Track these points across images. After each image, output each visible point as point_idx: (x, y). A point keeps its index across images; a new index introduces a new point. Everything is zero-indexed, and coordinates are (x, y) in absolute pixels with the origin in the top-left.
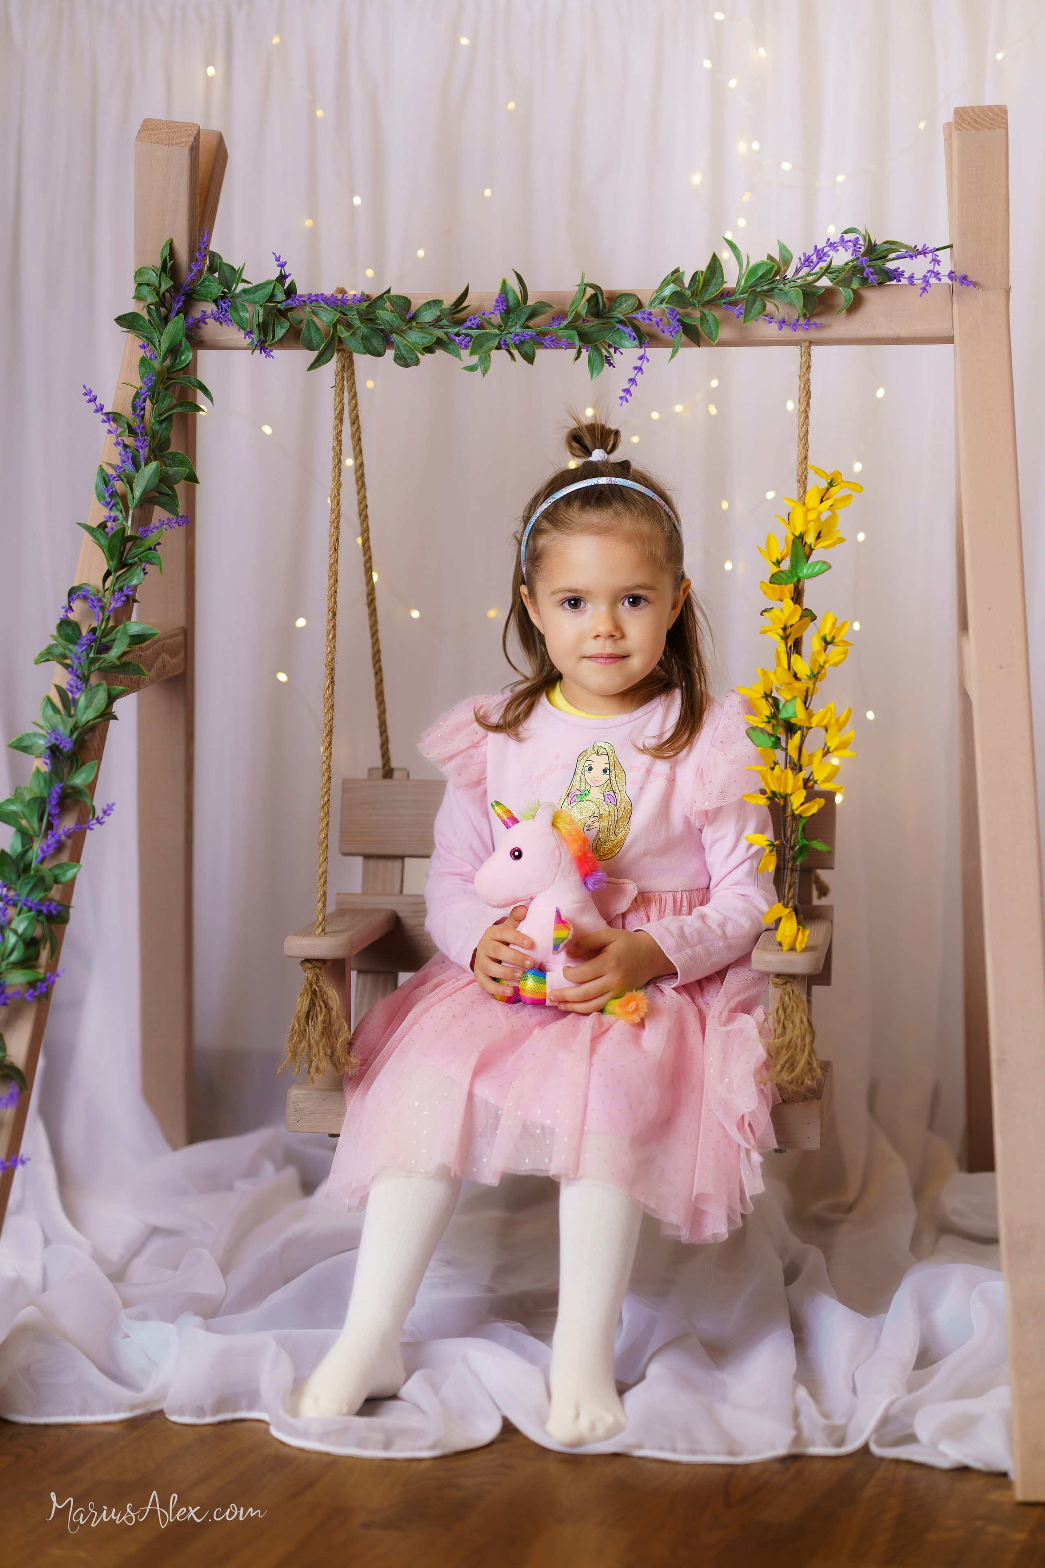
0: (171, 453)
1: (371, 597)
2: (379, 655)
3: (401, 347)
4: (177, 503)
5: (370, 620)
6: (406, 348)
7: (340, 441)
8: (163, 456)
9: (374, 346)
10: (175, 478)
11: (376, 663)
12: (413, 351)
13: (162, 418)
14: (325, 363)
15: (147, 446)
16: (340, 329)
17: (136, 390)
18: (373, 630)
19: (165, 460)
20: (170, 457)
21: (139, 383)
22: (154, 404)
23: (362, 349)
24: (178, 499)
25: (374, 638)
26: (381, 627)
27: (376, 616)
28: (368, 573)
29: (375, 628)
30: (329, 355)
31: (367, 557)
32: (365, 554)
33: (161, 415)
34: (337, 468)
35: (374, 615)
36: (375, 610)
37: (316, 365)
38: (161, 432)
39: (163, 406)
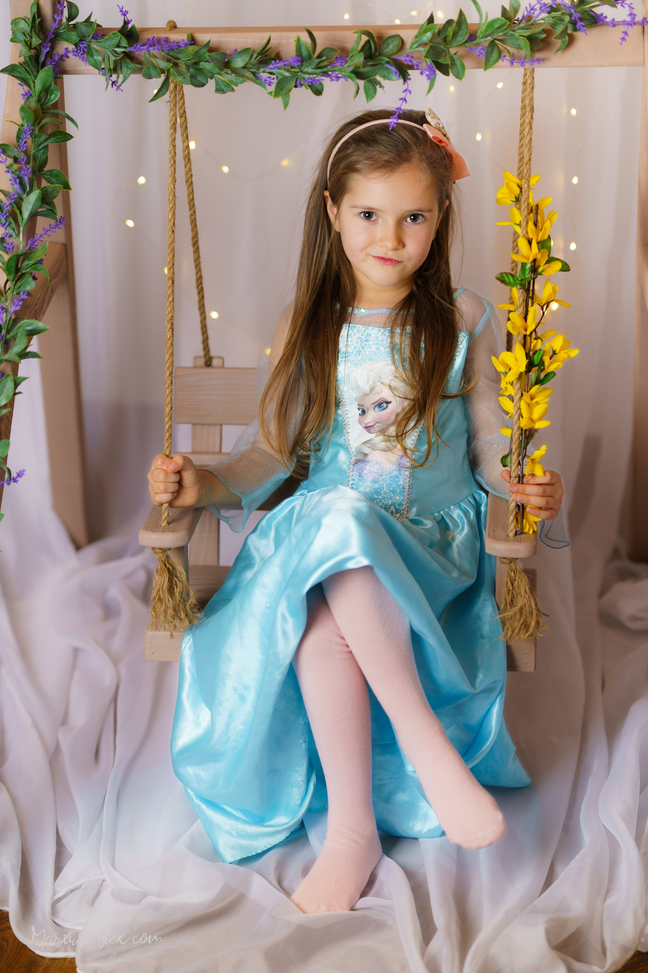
0: (48, 171)
1: (195, 240)
2: (201, 280)
3: (220, 83)
4: (55, 212)
5: (194, 255)
6: (224, 84)
7: (174, 146)
8: (43, 174)
9: (199, 81)
10: (53, 195)
11: (199, 285)
12: (229, 85)
13: (40, 148)
14: (162, 96)
15: (30, 173)
16: (173, 71)
17: (18, 127)
18: (196, 263)
19: (44, 176)
20: (48, 174)
21: (20, 122)
22: (33, 138)
23: (189, 82)
24: (56, 209)
25: (198, 268)
26: (202, 260)
27: (199, 252)
28: (193, 223)
29: (198, 261)
30: (165, 90)
31: (192, 211)
32: (190, 209)
33: (39, 145)
34: (173, 167)
35: (197, 252)
36: (198, 248)
37: (156, 98)
38: (40, 156)
39: (40, 140)
